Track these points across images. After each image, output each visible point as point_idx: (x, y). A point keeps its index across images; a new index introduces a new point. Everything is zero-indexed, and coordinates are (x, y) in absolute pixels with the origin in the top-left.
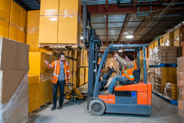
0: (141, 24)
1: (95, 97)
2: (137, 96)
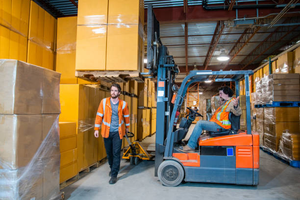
0: (241, 37)
2: (235, 155)
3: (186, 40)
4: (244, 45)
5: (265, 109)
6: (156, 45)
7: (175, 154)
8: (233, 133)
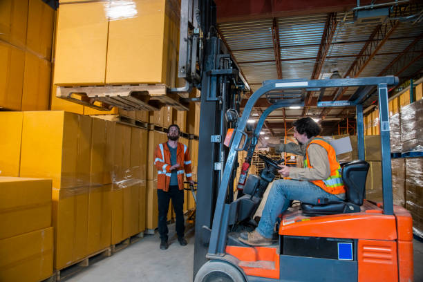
0: (365, 48)
1: (216, 253)
2: (356, 258)
3: (278, 54)
4: (369, 60)
5: (407, 160)
6: (199, 35)
7: (231, 248)
8: (351, 208)
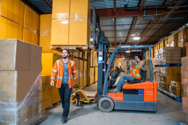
0: (147, 26)
1: (105, 95)
3: (115, 28)
4: (149, 31)
5: (161, 68)
6: (98, 31)
7: (109, 94)
8: (142, 81)
